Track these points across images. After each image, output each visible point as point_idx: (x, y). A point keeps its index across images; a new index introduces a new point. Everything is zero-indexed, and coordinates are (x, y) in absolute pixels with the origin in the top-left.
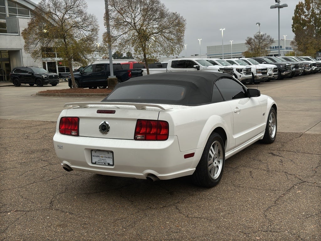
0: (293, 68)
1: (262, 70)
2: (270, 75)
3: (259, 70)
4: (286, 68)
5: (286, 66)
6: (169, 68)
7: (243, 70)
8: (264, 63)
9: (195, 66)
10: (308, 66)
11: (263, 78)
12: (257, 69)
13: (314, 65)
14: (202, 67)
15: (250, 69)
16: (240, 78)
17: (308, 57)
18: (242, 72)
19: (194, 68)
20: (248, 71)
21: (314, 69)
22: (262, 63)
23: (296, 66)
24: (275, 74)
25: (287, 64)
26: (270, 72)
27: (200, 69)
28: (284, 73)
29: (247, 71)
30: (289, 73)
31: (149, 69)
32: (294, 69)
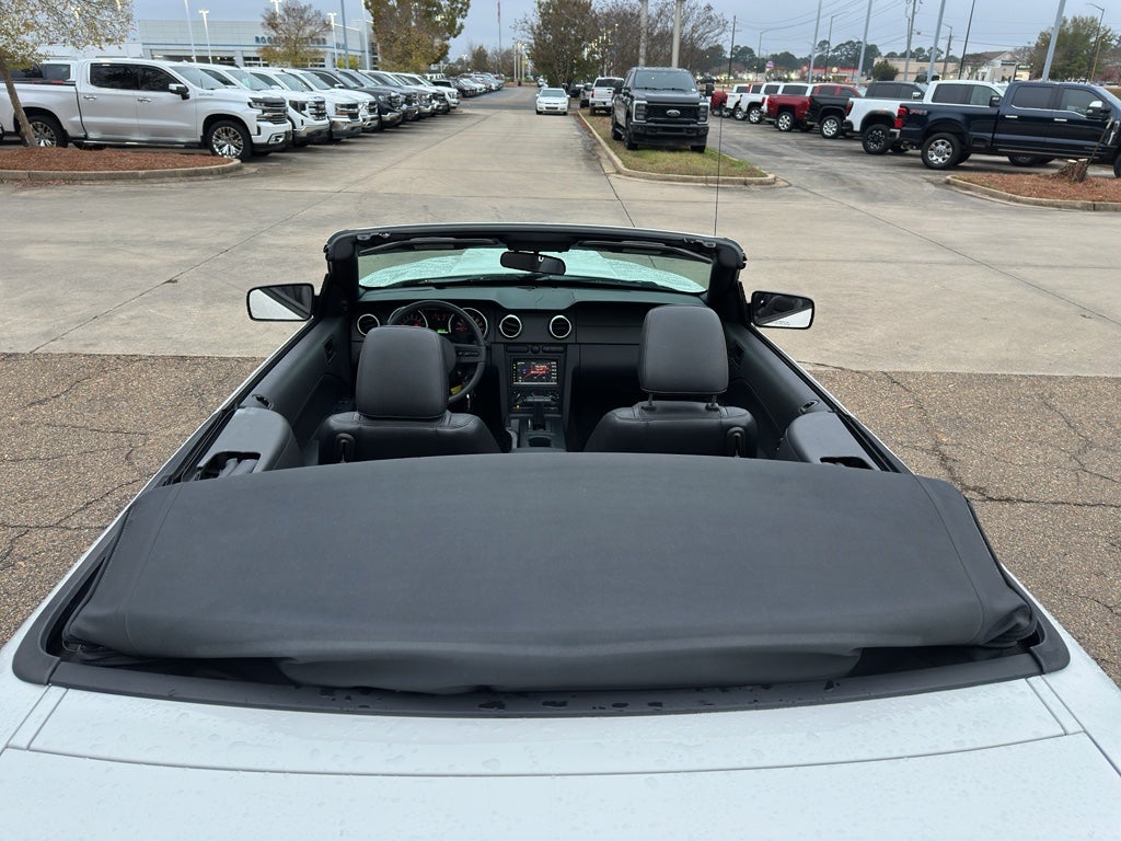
0: (402, 103)
1: (349, 106)
2: (364, 120)
3: (342, 106)
4: (391, 103)
5: (390, 98)
6: (86, 88)
7: (307, 106)
8: (340, 87)
9: (173, 86)
10: (426, 100)
11: (353, 128)
12: (337, 105)
13: (435, 96)
14: (194, 91)
15: (323, 102)
16: (304, 128)
17: (416, 76)
18: (306, 112)
19: (172, 91)
20: (319, 109)
21: (435, 106)
22: (333, 87)
23: (409, 99)
24: (372, 119)
25: (393, 94)
26: (363, 113)
27: (191, 98)
28: (388, 116)
29: (317, 108)
30: (398, 117)
31: (16, 86)
32: (405, 107)
